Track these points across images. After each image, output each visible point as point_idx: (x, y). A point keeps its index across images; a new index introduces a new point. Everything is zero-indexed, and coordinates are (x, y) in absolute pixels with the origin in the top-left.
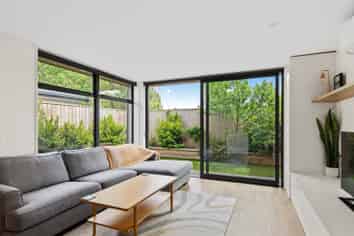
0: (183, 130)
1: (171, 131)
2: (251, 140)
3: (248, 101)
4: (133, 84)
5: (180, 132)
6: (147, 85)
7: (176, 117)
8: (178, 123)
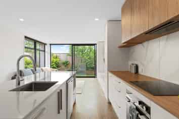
0: (60, 62)
1: (55, 63)
2: (87, 66)
3: (86, 51)
4: (45, 44)
5: (58, 63)
6: (51, 45)
7: (56, 57)
8: (58, 60)
